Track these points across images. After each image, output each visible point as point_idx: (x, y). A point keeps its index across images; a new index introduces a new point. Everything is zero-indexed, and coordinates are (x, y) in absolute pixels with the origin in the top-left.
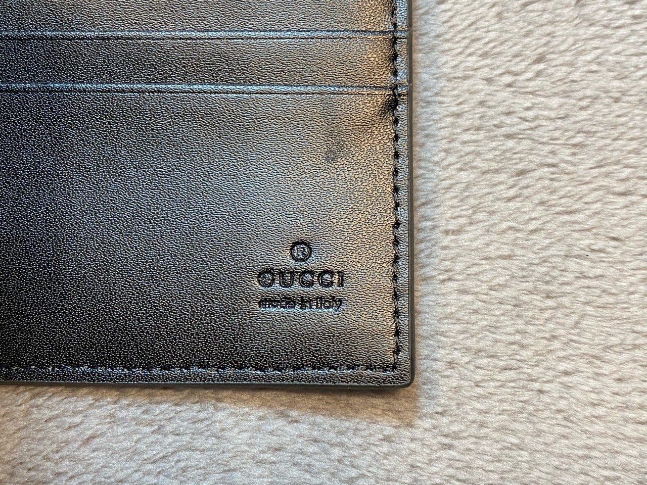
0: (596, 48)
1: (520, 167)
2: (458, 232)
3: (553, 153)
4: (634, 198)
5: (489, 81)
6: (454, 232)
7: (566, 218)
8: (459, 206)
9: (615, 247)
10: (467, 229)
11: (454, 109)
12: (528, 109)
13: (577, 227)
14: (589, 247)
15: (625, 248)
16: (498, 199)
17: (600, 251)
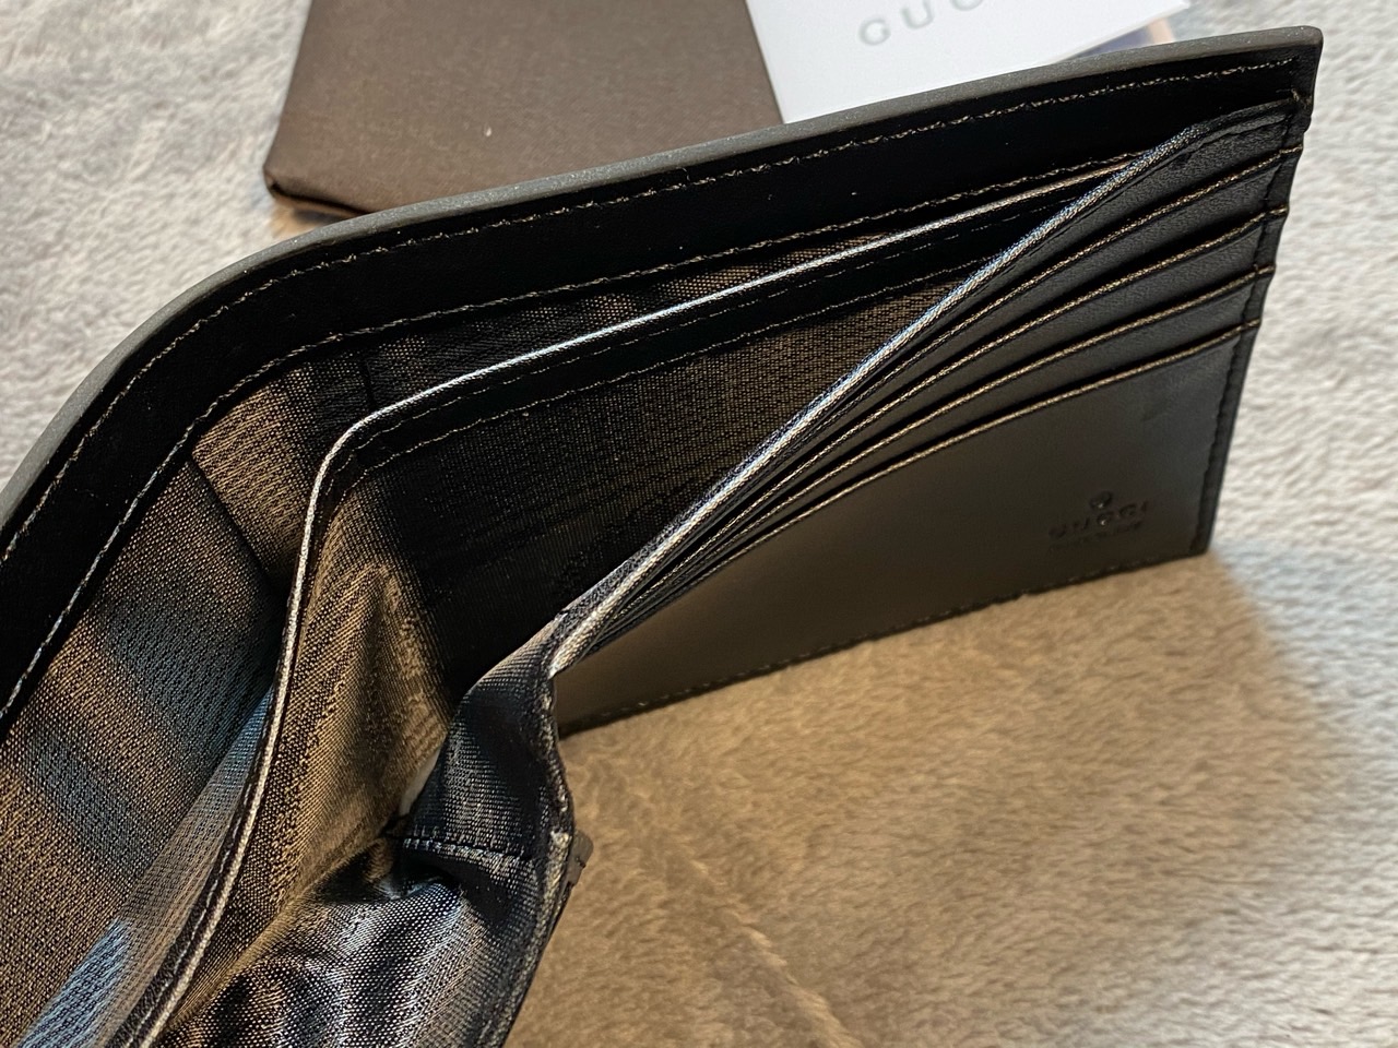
0: (1273, 749)
1: (1189, 915)
2: (1116, 1007)
3: (1230, 895)
4: (1343, 954)
5: (1135, 797)
6: (1109, 1009)
7: (1255, 984)
8: (1111, 972)
9: (1324, 1023)
10: (1126, 1003)
11: (1094, 837)
12: (1190, 835)
13: (1271, 996)
14: (1289, 1023)
15: (1338, 1024)
16: (1164, 961)
17: (1306, 1029)
